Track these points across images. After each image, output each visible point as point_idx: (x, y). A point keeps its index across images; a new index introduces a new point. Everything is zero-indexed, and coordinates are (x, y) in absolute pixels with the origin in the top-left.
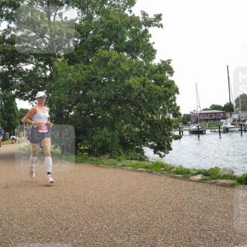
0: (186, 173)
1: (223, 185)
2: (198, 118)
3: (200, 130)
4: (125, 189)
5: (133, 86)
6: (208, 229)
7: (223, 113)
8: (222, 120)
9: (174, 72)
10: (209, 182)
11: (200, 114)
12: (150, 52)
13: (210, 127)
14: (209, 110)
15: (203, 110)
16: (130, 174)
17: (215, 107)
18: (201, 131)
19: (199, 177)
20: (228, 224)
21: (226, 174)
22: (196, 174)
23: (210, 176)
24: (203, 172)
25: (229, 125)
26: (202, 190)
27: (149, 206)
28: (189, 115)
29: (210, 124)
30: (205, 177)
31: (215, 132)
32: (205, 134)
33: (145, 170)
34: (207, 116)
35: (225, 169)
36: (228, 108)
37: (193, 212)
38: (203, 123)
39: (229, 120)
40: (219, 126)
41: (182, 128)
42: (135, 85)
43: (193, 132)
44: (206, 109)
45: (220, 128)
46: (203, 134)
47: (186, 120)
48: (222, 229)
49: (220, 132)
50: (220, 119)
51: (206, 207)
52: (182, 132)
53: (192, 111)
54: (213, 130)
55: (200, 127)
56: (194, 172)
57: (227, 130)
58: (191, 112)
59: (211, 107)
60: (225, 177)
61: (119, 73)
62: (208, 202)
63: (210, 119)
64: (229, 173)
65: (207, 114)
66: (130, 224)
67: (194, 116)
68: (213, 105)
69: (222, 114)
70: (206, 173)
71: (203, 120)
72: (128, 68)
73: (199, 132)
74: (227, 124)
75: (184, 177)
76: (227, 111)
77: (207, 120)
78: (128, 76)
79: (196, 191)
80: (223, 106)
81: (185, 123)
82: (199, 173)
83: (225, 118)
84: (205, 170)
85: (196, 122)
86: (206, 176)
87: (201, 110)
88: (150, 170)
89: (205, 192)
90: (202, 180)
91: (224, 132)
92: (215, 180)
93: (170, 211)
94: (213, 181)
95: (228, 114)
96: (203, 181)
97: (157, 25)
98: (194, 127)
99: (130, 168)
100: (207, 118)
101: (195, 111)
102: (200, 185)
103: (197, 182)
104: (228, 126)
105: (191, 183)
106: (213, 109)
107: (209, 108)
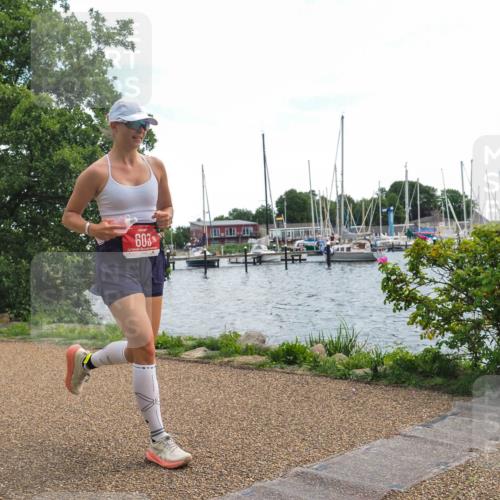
0: (173, 346)
1: (243, 367)
2: (204, 235)
3: (208, 259)
4: (41, 386)
5: (72, 165)
6: (208, 455)
7: (253, 226)
8: (251, 241)
9: (155, 140)
10: (217, 361)
11: (209, 227)
12: (107, 97)
13: (227, 253)
14: (227, 219)
15: (216, 219)
16: (55, 352)
17: (238, 214)
18: (209, 262)
19: (199, 353)
20: (247, 442)
21: (249, 344)
22: (194, 347)
23: (220, 349)
24: (208, 342)
25: (264, 250)
26: (202, 379)
27: (92, 417)
28: (189, 229)
29: (228, 247)
30: (211, 353)
31: (237, 263)
32: (218, 266)
33: (90, 342)
34: (223, 231)
35: (248, 336)
36: (263, 217)
37: (182, 424)
38: (214, 246)
39: (263, 239)
40: (246, 251)
41: (174, 255)
42: (75, 163)
43: (195, 264)
44: (221, 218)
45: (246, 256)
46: (214, 266)
47: (183, 239)
48: (235, 452)
49: (246, 263)
50: (247, 238)
51: (209, 412)
52: (174, 263)
53: (194, 220)
54: (233, 260)
55: (208, 253)
56: (190, 343)
57: (259, 260)
58: (192, 224)
59: (230, 214)
60: (248, 351)
61: (37, 135)
62: (213, 401)
63: (229, 239)
64: (257, 343)
65: (222, 228)
66: (47, 459)
67: (197, 232)
68: (235, 210)
69: (251, 229)
70: (213, 346)
71: (216, 239)
72: (58, 126)
73: (206, 264)
74: (259, 247)
75: (170, 354)
76: (260, 223)
77: (222, 240)
78: (58, 142)
79: (191, 380)
80: (254, 212)
81: (180, 246)
82: (200, 344)
83: (257, 236)
84: (212, 339)
85: (202, 244)
86: (213, 349)
87: (212, 219)
88: (100, 343)
89: (208, 381)
90: (204, 358)
91: (254, 263)
92: (230, 356)
93: (135, 426)
94: (226, 360)
95: (262, 229)
96: (206, 360)
97: (123, 44)
98: (197, 254)
99: (57, 340)
100: (222, 235)
101: (199, 220)
102: (199, 370)
103: (196, 362)
104: (262, 252)
105: (182, 365)
106: (235, 218)
107: (226, 215)
